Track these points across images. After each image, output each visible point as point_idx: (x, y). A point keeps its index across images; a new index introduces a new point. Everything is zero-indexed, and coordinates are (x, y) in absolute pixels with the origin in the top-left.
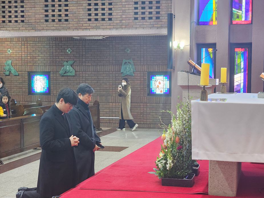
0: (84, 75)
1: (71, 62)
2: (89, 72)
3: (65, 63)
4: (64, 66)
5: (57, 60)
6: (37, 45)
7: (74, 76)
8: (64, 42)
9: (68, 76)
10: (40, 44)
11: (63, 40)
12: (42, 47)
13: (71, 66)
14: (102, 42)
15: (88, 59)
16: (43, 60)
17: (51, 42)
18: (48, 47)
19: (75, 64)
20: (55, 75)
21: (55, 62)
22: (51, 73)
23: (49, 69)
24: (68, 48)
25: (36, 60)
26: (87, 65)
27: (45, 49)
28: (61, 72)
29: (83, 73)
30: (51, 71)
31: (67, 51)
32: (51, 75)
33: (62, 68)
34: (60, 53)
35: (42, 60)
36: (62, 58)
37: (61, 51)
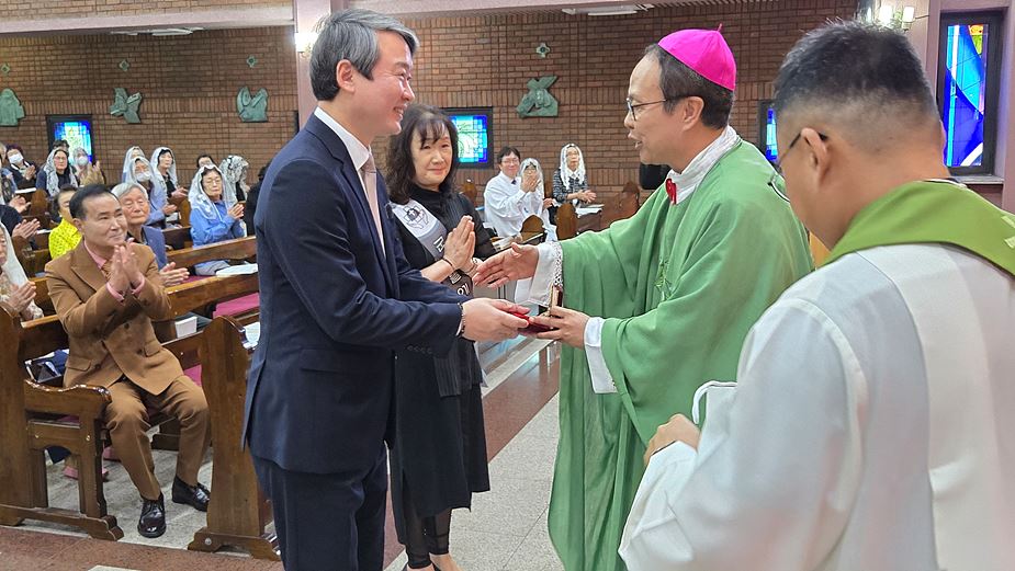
0: (582, 114)
1: (548, 80)
2: (598, 104)
3: (532, 83)
4: (529, 90)
5: (510, 75)
6: (457, 36)
7: (555, 117)
8: (528, 27)
9: (539, 117)
10: (465, 36)
11: (525, 21)
12: (470, 41)
13: (548, 90)
14: (632, 22)
15: (595, 72)
16: (474, 76)
17: (495, 29)
18: (486, 41)
19: (557, 85)
20: (504, 115)
21: (504, 81)
22: (495, 109)
23: (489, 99)
24: (539, 42)
25: (454, 77)
26: (592, 88)
27: (478, 47)
28: (522, 107)
29: (581, 107)
30: (495, 104)
31: (538, 50)
32: (494, 116)
33: (525, 97)
34: (518, 57)
35: (469, 76)
36: (524, 68)
37: (520, 51)
